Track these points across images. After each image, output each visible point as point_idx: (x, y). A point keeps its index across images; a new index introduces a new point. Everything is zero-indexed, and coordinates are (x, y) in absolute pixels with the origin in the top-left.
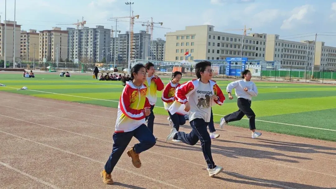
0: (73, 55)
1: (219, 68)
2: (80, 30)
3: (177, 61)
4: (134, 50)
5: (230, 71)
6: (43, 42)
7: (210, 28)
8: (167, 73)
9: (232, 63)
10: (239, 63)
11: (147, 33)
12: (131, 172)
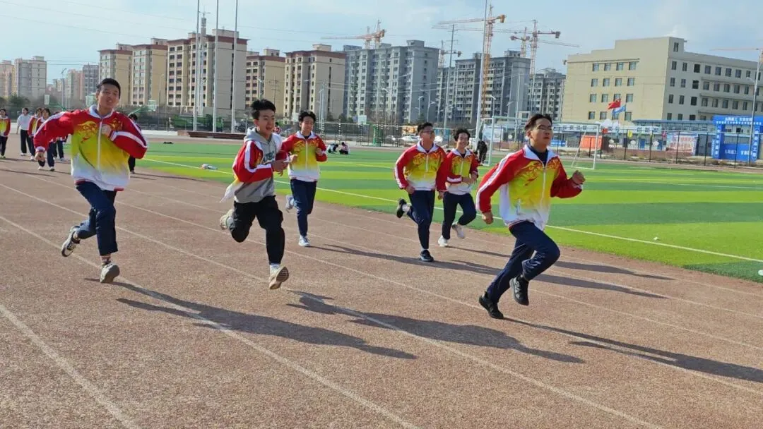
0: (355, 106)
1: (696, 140)
2: (371, 52)
3: (591, 121)
4: (491, 96)
5: (723, 147)
6: (293, 76)
7: (676, 45)
8: (566, 148)
9: (726, 128)
10: (745, 129)
11: (521, 56)
12: (486, 362)
